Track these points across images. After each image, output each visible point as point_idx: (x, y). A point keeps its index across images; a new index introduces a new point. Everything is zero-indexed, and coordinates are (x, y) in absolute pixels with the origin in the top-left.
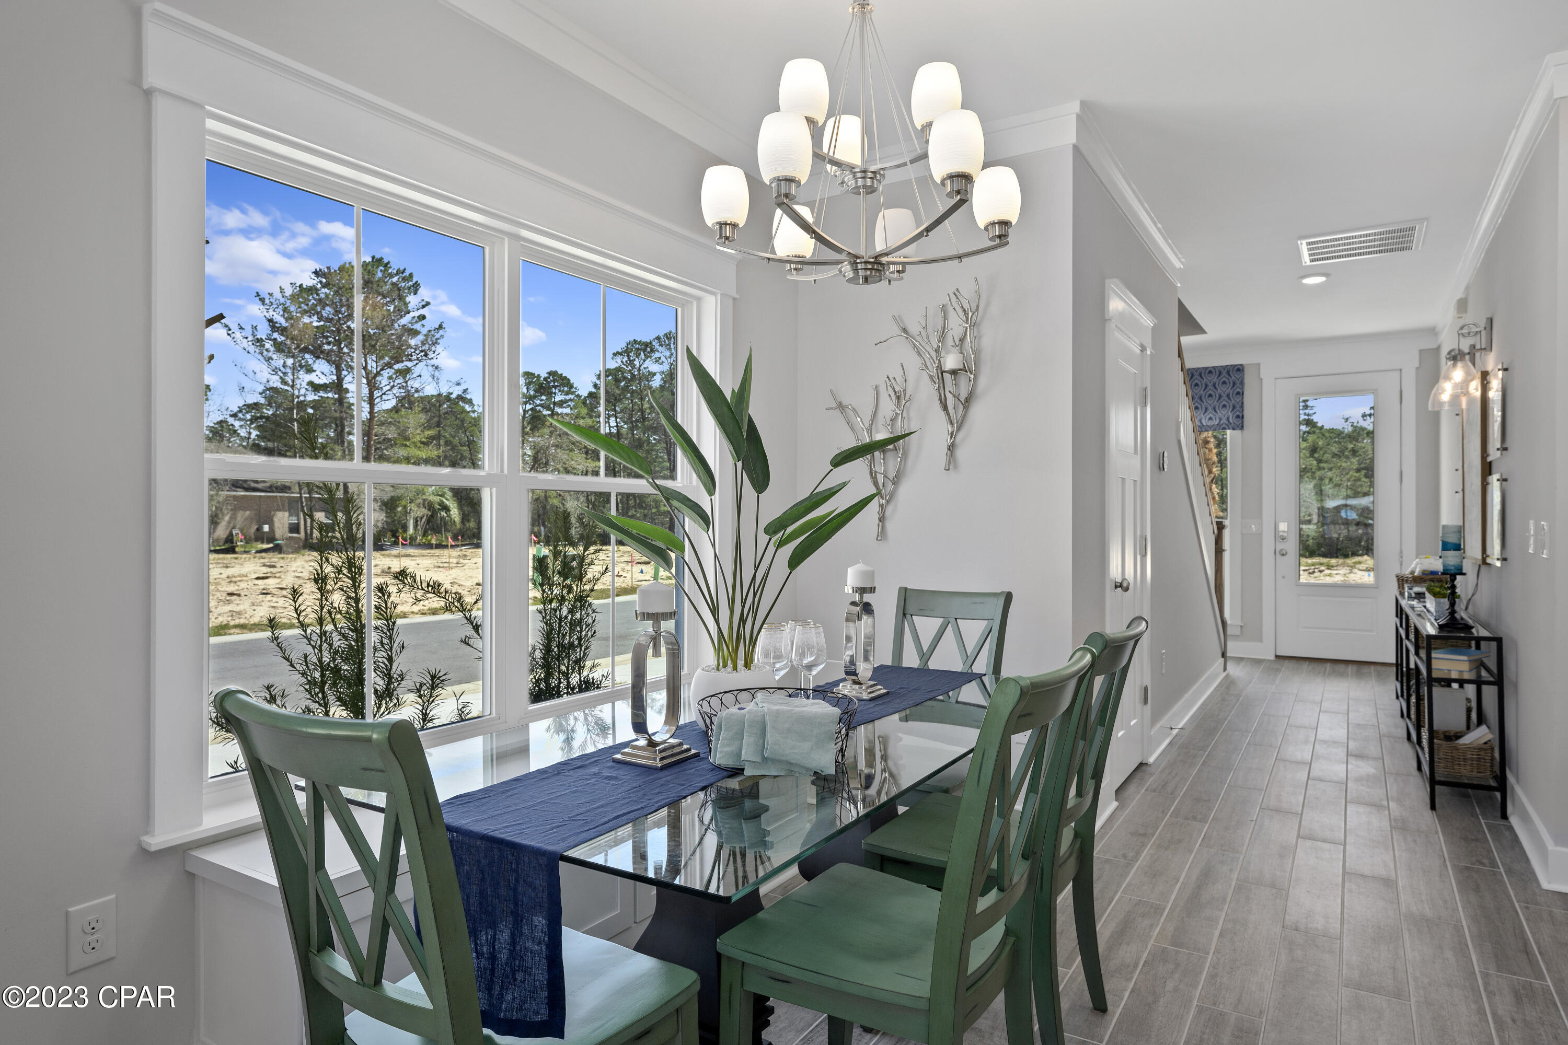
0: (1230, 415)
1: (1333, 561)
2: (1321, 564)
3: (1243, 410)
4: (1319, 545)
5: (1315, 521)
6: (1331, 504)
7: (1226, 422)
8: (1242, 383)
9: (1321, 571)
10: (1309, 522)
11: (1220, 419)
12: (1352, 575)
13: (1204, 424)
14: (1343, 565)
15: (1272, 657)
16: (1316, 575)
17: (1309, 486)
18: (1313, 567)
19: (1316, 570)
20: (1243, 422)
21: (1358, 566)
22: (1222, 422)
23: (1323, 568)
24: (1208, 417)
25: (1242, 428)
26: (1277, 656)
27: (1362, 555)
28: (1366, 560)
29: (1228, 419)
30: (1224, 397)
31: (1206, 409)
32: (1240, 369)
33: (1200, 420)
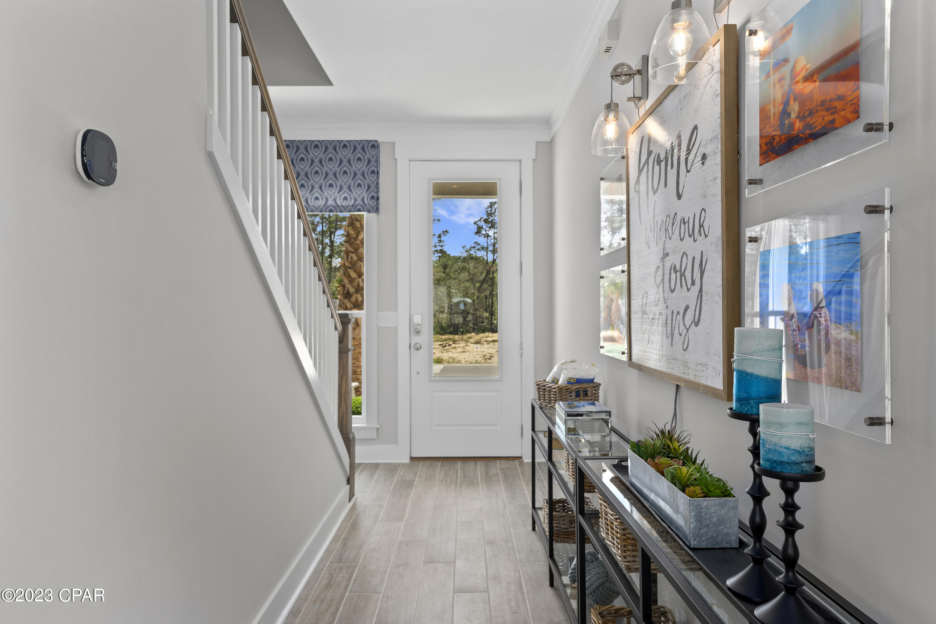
0: (365, 195)
1: (456, 337)
2: (450, 339)
3: (378, 191)
4: (449, 326)
5: (446, 311)
6: (455, 300)
7: (361, 203)
8: (377, 161)
9: (450, 345)
10: (442, 312)
11: (355, 200)
12: (467, 347)
13: (339, 204)
14: (462, 339)
15: (407, 460)
16: (447, 348)
17: (443, 289)
18: (445, 343)
19: (447, 345)
20: (378, 204)
21: (470, 340)
22: (357, 203)
23: (451, 343)
24: (343, 197)
25: (377, 210)
26: (412, 458)
27: (471, 333)
28: (474, 336)
29: (363, 200)
30: (359, 175)
31: (341, 188)
32: (375, 145)
33: (335, 200)
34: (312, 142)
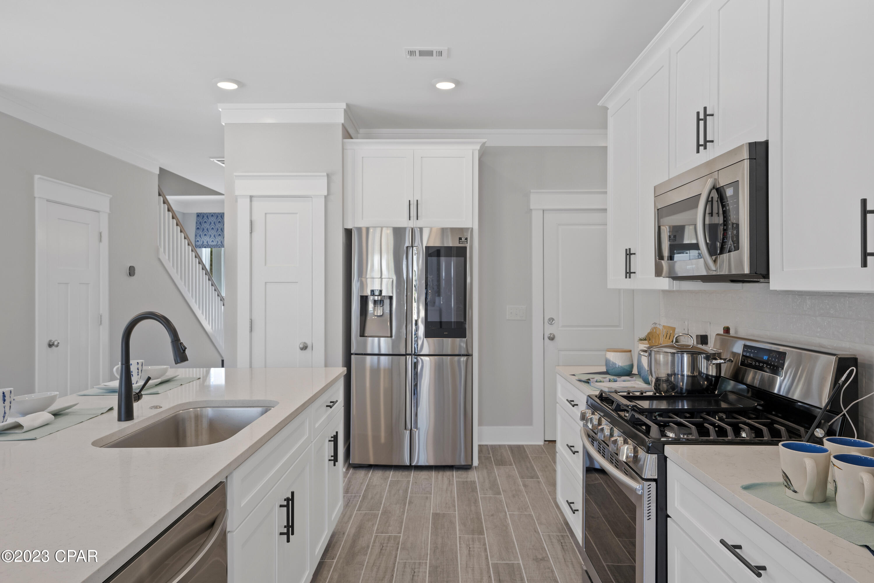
34: (210, 213)
